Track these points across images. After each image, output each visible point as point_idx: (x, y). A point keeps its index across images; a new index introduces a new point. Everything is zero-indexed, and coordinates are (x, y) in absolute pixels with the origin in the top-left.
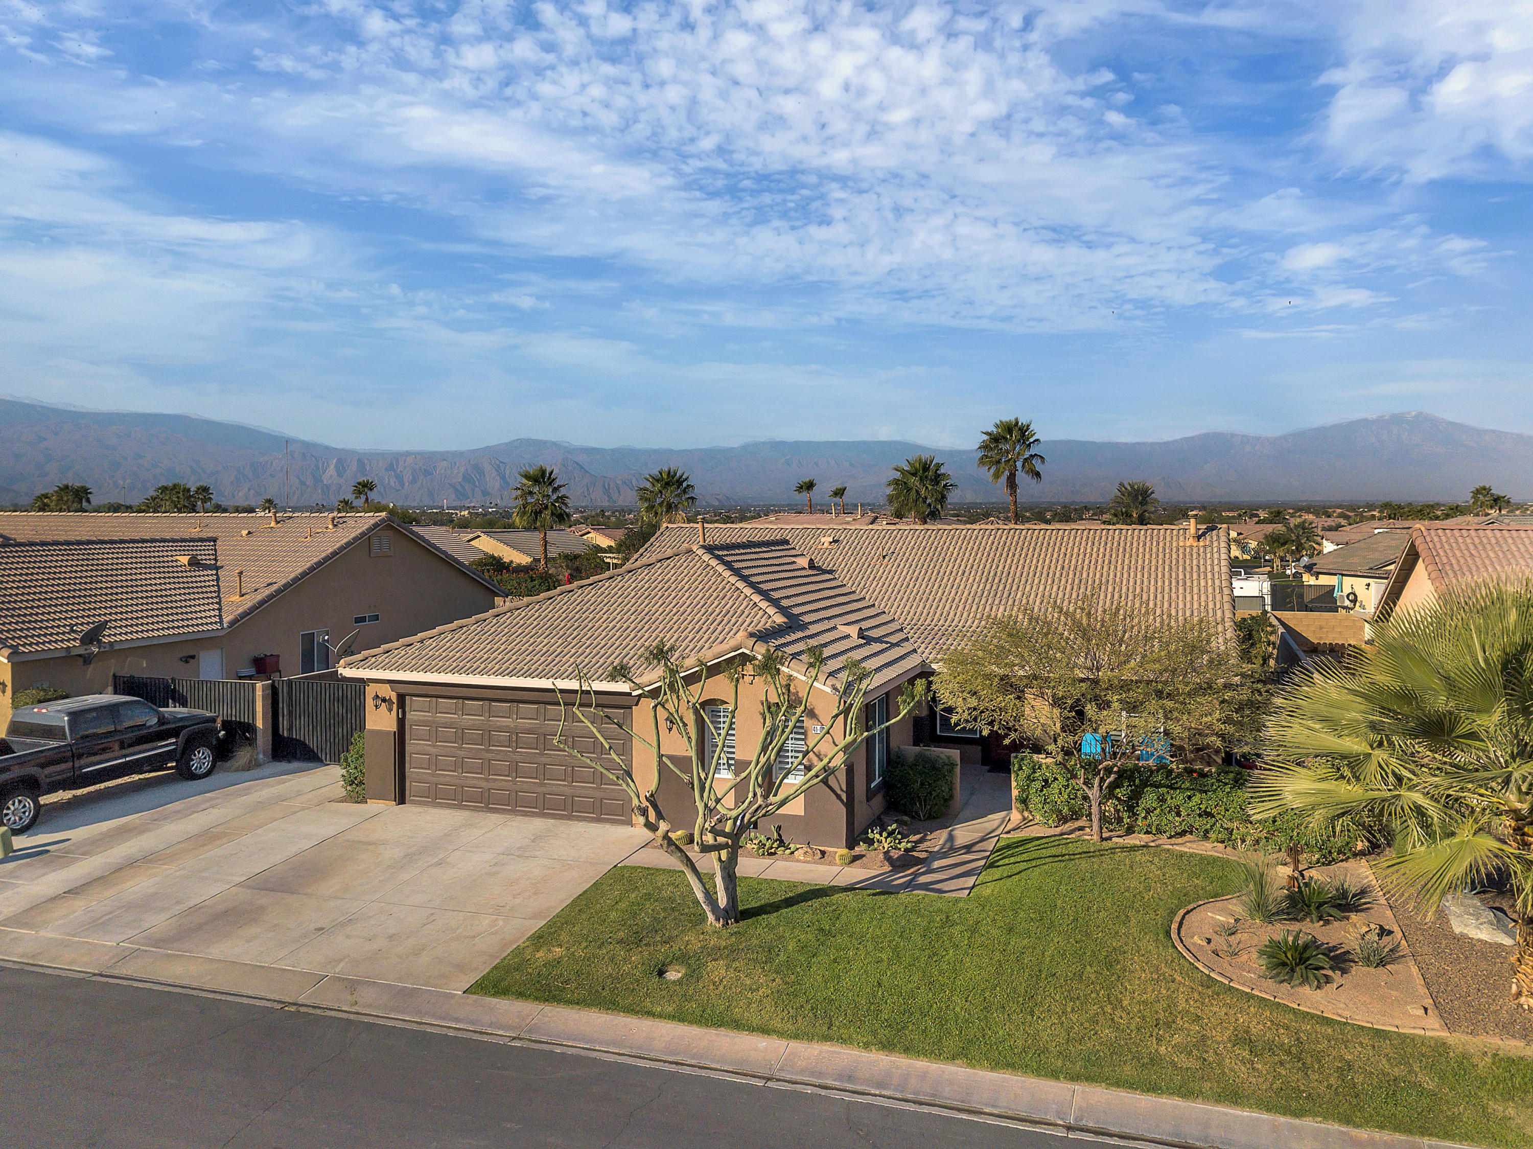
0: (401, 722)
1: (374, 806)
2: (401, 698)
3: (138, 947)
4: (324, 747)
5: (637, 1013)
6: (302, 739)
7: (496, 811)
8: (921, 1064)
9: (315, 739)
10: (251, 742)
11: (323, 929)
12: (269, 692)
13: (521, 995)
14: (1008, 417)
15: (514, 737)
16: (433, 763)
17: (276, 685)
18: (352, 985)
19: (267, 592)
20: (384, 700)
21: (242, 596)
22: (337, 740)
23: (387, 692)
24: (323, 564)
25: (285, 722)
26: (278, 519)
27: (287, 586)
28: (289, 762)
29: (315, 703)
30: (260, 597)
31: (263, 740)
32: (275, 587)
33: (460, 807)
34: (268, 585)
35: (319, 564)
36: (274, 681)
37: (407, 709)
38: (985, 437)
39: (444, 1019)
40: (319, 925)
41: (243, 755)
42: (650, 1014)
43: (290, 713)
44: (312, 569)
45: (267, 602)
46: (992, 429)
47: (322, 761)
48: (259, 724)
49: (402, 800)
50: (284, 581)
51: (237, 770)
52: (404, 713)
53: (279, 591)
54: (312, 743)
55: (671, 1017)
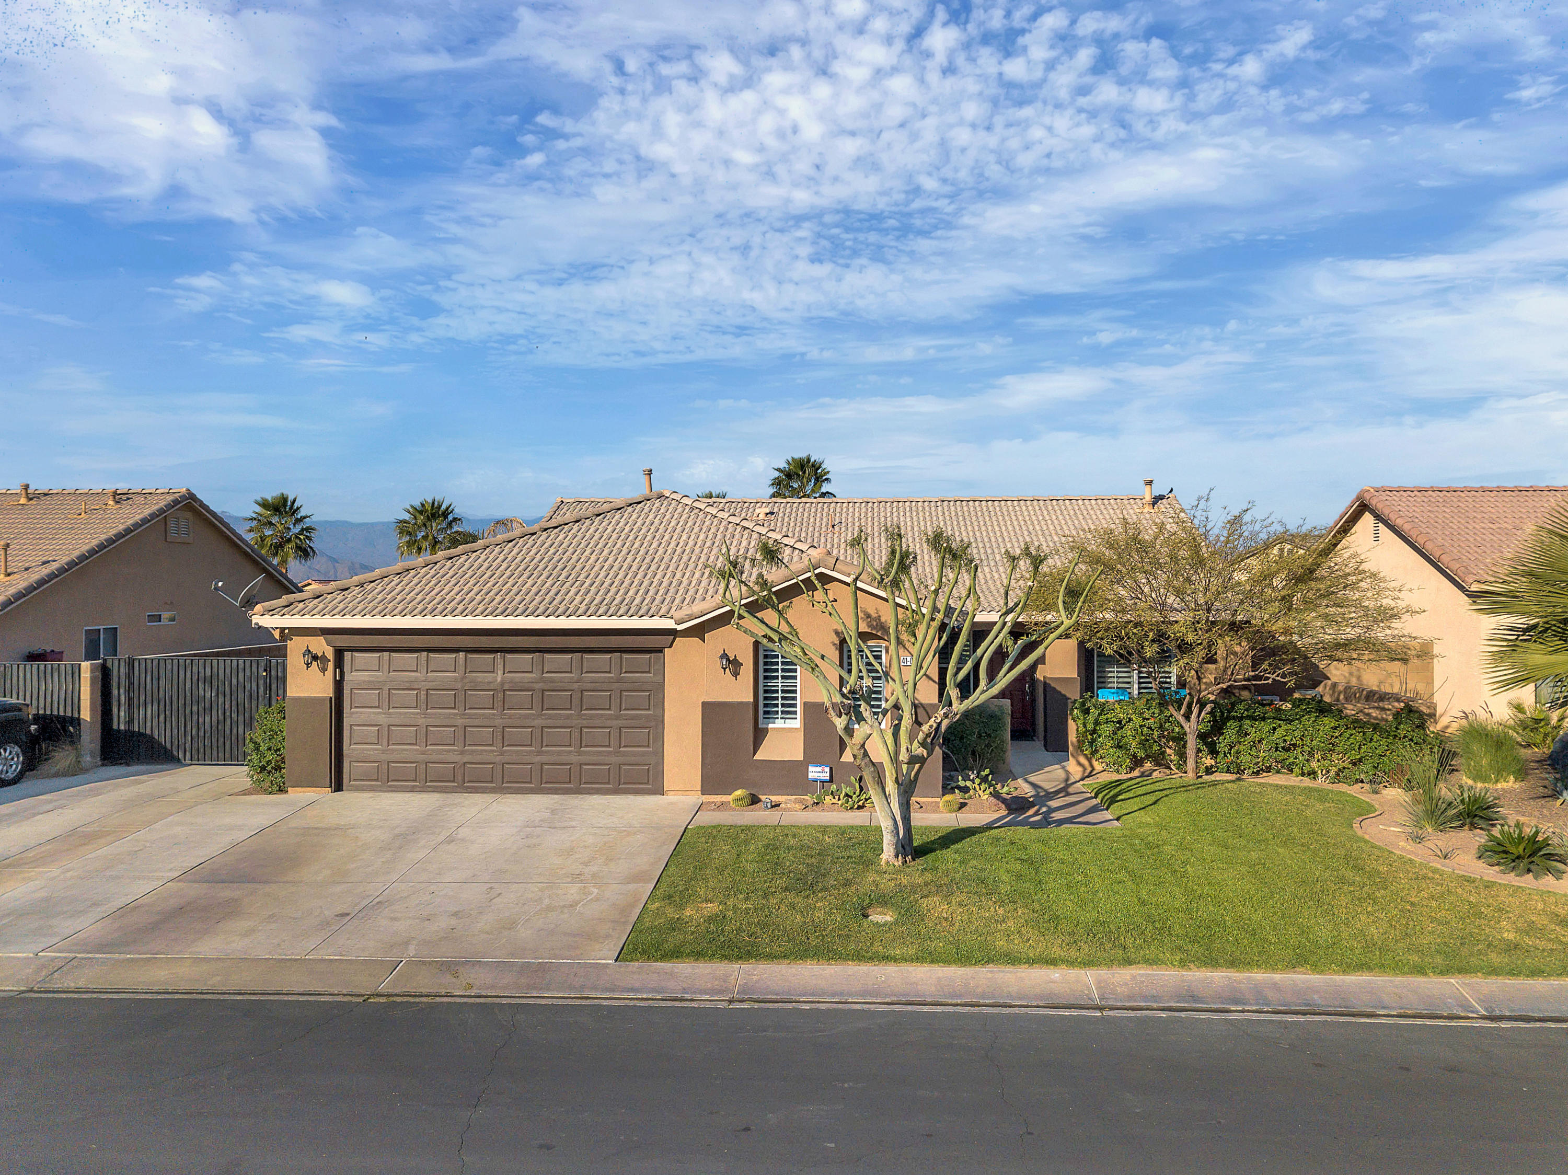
0: (339, 685)
1: (298, 795)
2: (339, 653)
3: (72, 955)
4: (182, 741)
5: (871, 959)
6: (148, 732)
7: (475, 790)
8: (1259, 976)
9: (168, 731)
10: (74, 739)
11: (348, 914)
12: (99, 674)
13: (699, 955)
14: (801, 454)
15: (500, 695)
16: (386, 734)
17: (109, 664)
18: (450, 967)
19: (45, 571)
20: (315, 658)
21: (9, 575)
22: (202, 734)
23: (321, 646)
24: (114, 542)
25: (122, 714)
26: (31, 496)
27: (72, 564)
28: (128, 764)
29: (168, 686)
30: (34, 577)
31: (90, 738)
32: (54, 566)
33: (423, 790)
34: (44, 563)
35: (111, 541)
36: (105, 660)
37: (347, 668)
38: (777, 474)
39: (613, 991)
40: (339, 910)
41: (62, 757)
42: (886, 959)
43: (130, 700)
44: (102, 546)
45: (47, 582)
46: (783, 465)
47: (179, 760)
48: (86, 715)
49: (338, 787)
50: (66, 559)
51: (57, 775)
52: (342, 674)
53: (62, 570)
54: (162, 736)
55: (918, 959)
